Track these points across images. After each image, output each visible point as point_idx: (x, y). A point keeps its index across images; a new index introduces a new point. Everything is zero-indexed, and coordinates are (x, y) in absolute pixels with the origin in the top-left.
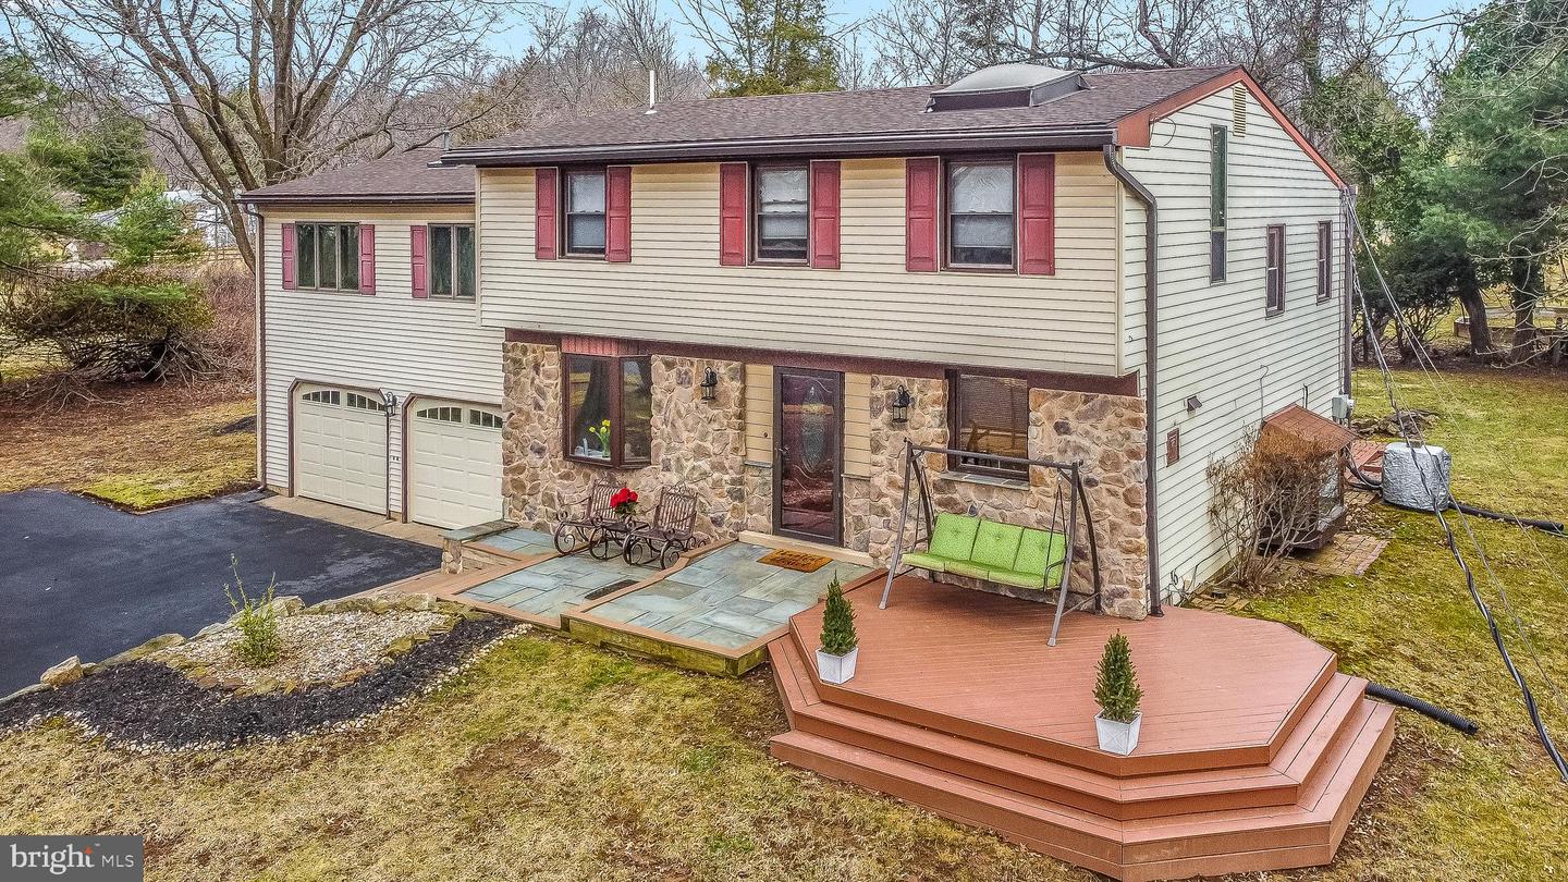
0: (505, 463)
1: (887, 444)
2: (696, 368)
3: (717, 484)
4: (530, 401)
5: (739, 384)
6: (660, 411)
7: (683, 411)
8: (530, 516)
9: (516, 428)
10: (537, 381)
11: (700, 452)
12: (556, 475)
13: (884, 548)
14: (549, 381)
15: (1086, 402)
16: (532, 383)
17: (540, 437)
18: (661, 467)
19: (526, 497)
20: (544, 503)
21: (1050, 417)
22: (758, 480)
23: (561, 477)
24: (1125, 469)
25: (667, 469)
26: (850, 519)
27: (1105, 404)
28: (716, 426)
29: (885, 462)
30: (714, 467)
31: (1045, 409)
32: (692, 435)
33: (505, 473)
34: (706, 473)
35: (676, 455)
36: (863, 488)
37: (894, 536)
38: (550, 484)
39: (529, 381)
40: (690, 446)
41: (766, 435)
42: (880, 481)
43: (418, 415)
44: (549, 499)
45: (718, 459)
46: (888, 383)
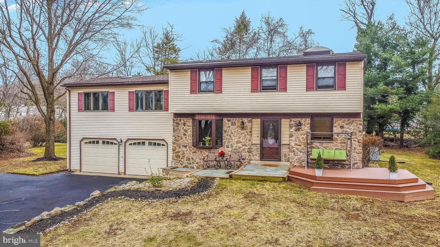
0: (173, 151)
1: (294, 135)
2: (238, 121)
3: (244, 149)
4: (182, 133)
5: (251, 124)
6: (226, 133)
7: (233, 132)
8: (182, 164)
9: (178, 141)
10: (184, 128)
11: (238, 142)
12: (191, 152)
13: (293, 160)
14: (189, 128)
15: (348, 121)
17: (186, 143)
18: (226, 147)
19: (180, 159)
20: (187, 160)
21: (339, 125)
22: (256, 148)
23: (193, 153)
24: (358, 135)
25: (228, 147)
26: (283, 155)
27: (353, 121)
28: (244, 135)
29: (294, 139)
30: (243, 145)
31: (338, 123)
32: (236, 138)
33: (173, 153)
34: (240, 147)
35: (231, 143)
36: (287, 147)
37: (296, 157)
38: (189, 155)
39: (182, 128)
40: (235, 141)
41: (258, 136)
42: (293, 144)
43: (129, 144)
44: (188, 159)
45: (244, 143)
46: (295, 120)
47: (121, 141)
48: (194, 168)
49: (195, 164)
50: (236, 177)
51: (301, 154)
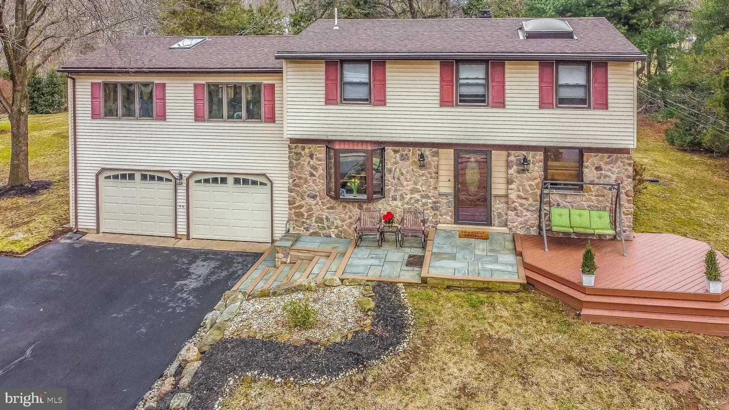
0: (290, 204)
1: (516, 180)
2: (413, 154)
3: (425, 204)
4: (307, 173)
5: (437, 159)
6: (390, 173)
7: (404, 172)
8: (307, 229)
9: (299, 186)
10: (312, 163)
11: (413, 191)
12: (324, 208)
13: (515, 224)
14: (320, 163)
15: (609, 158)
16: (309, 163)
17: (314, 190)
18: (391, 199)
19: (304, 220)
20: (316, 222)
21: (593, 164)
22: (445, 201)
23: (328, 208)
24: (626, 183)
25: (395, 199)
26: (495, 214)
27: (617, 158)
28: (424, 178)
29: (516, 188)
30: (422, 197)
31: (590, 161)
32: (409, 183)
33: (290, 209)
34: (418, 200)
35: (401, 192)
36: (503, 200)
37: (520, 219)
38: (320, 212)
39: (306, 163)
40: (409, 188)
41: (449, 180)
42: (513, 196)
43: (196, 182)
44: (320, 220)
45: (425, 193)
46: (517, 154)
47: (181, 175)
48: (331, 237)
49: (333, 230)
50: (435, 281)
51: (528, 214)
